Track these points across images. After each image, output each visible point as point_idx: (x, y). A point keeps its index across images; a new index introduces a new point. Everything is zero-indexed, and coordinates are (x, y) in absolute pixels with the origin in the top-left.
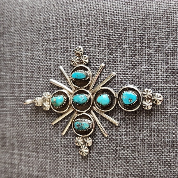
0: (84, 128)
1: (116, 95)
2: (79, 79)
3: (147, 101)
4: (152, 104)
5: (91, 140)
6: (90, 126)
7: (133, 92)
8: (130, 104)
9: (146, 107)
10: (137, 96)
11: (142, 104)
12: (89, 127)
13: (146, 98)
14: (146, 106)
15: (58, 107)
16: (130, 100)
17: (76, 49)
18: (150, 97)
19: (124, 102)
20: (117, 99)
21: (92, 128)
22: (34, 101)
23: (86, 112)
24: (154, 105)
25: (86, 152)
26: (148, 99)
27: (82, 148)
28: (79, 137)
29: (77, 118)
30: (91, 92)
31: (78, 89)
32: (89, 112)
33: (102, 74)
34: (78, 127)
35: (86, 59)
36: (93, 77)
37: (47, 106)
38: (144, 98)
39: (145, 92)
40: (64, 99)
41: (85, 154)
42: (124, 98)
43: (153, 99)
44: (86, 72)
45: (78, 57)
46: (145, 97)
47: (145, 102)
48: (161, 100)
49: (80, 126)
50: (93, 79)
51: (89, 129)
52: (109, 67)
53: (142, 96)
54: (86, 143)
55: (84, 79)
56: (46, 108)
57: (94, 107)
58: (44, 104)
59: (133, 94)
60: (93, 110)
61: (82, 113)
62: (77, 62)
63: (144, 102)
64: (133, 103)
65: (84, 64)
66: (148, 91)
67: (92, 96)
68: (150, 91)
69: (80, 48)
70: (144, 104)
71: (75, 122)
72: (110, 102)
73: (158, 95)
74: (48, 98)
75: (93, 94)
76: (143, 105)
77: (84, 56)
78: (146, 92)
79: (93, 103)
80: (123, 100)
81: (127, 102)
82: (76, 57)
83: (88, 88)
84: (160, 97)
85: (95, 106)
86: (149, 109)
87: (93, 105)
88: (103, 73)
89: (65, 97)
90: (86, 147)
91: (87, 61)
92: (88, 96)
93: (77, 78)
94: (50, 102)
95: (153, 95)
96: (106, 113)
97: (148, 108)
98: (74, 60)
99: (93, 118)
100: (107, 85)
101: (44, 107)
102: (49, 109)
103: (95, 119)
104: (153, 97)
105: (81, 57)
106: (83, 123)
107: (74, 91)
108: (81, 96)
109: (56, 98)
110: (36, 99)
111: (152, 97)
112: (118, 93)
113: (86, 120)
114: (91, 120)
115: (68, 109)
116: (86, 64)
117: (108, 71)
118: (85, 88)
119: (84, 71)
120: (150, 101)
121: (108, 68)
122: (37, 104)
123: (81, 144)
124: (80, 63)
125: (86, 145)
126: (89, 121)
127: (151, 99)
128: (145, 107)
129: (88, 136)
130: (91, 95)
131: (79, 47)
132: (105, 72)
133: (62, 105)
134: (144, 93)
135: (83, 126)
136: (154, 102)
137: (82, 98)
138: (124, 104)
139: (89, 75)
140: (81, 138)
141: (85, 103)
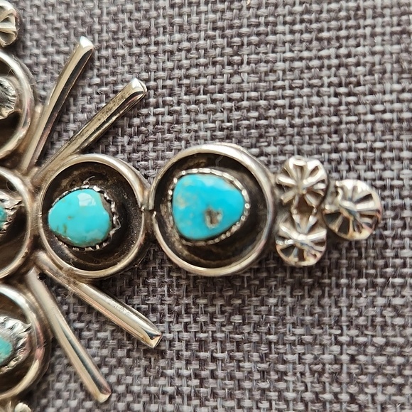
1: (143, 194)
3: (296, 218)
4: (328, 236)
7: (226, 175)
8: (213, 238)
9: (295, 251)
10: (245, 193)
11: (273, 236)
13: (295, 202)
14: (292, 247)
16: (210, 213)
18: (312, 201)
19: (181, 226)
20: (151, 212)
24: (333, 242)
26: (304, 208)
30: (28, 179)
33: (84, 95)
38: (281, 207)
39: (286, 173)
42: (183, 207)
43: (328, 208)
46: (290, 203)
47: (288, 225)
48: (371, 217)
52: (115, 56)
53: (273, 193)
57: (42, 256)
59: (227, 187)
60: (39, 268)
63: (284, 228)
64: (225, 233)
66: (302, 168)
68: (315, 169)
70: (283, 238)
72: (113, 227)
73: (354, 189)
75: (37, 189)
76: (280, 244)
78: (294, 172)
80: (177, 217)
81: (197, 230)
84: (368, 197)
85: (44, 249)
86: (310, 261)
87: (37, 245)
88: (88, 90)
92: (10, 202)
95: (332, 189)
96: (99, 284)
97: (302, 258)
99: (39, 309)
100: (107, 146)
103: (45, 314)
104: (329, 199)
111: (324, 198)
112: (154, 184)
114: (23, 318)
117: (111, 79)
120: (312, 220)
121: (112, 62)
126: (12, 322)
127: (320, 209)
128: (288, 250)
132: (97, 80)
134: (284, 180)
136: (335, 227)
138: (182, 237)
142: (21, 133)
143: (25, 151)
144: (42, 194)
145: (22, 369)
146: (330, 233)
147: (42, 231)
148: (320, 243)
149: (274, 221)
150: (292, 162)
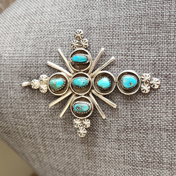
0: (84, 110)
2: (79, 63)
3: (145, 85)
5: (89, 122)
6: (89, 108)
7: (133, 76)
8: (130, 88)
9: (145, 90)
10: (136, 80)
12: (89, 110)
13: (145, 82)
14: (144, 90)
15: (57, 90)
16: (130, 83)
17: (76, 33)
18: (148, 82)
20: (117, 83)
21: (91, 110)
22: (31, 83)
23: (85, 95)
25: (84, 133)
27: (80, 129)
28: (77, 119)
29: (76, 101)
30: (90, 75)
31: (77, 72)
32: (88, 95)
34: (78, 110)
35: (86, 43)
36: (93, 61)
37: (44, 88)
38: (142, 82)
40: (63, 82)
41: (83, 135)
42: (125, 82)
43: (151, 83)
44: (86, 55)
45: (77, 40)
46: (144, 82)
47: (143, 85)
48: (158, 85)
49: (79, 108)
50: (93, 63)
51: (88, 111)
53: (141, 80)
54: (84, 124)
55: (85, 62)
56: (43, 90)
58: (41, 86)
59: (133, 79)
60: (92, 93)
61: (81, 95)
62: (77, 46)
64: (132, 87)
65: (84, 47)
67: (92, 80)
68: (149, 76)
69: (81, 32)
71: (74, 105)
72: (110, 85)
73: (156, 80)
74: (46, 81)
75: (92, 77)
76: (142, 89)
77: (84, 39)
78: (145, 76)
79: (93, 86)
80: (123, 84)
81: (127, 86)
82: (76, 40)
83: (87, 71)
84: (158, 81)
85: (94, 89)
87: (92, 88)
89: (64, 80)
90: (84, 129)
91: (87, 44)
92: (88, 80)
93: (77, 61)
94: (47, 85)
95: (151, 79)
96: (104, 96)
97: (146, 91)
98: (73, 43)
101: (41, 89)
102: (46, 91)
105: (81, 41)
106: (82, 105)
107: (73, 74)
108: (81, 79)
109: (55, 81)
110: (33, 81)
111: (150, 81)
112: (118, 77)
113: (86, 102)
114: (90, 102)
115: (67, 92)
116: (85, 47)
118: (84, 72)
119: (84, 55)
120: (148, 85)
122: (34, 87)
123: (79, 126)
124: (80, 47)
125: (84, 127)
126: (88, 103)
127: (149, 83)
128: (143, 90)
129: (86, 118)
130: (90, 79)
131: (80, 30)
133: (61, 88)
134: (143, 77)
135: (83, 109)
137: (83, 81)
138: (124, 87)
139: (89, 58)
140: (79, 120)
141: (84, 86)
142: (89, 67)
143: (89, 70)
144: (94, 78)
145: (89, 113)
146: (151, 87)
147: (94, 86)
148: (149, 89)
149: (141, 85)
150: (144, 74)
